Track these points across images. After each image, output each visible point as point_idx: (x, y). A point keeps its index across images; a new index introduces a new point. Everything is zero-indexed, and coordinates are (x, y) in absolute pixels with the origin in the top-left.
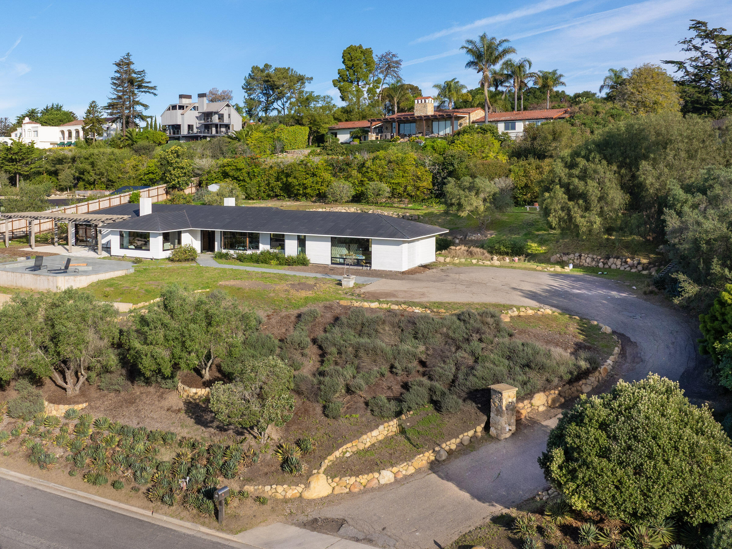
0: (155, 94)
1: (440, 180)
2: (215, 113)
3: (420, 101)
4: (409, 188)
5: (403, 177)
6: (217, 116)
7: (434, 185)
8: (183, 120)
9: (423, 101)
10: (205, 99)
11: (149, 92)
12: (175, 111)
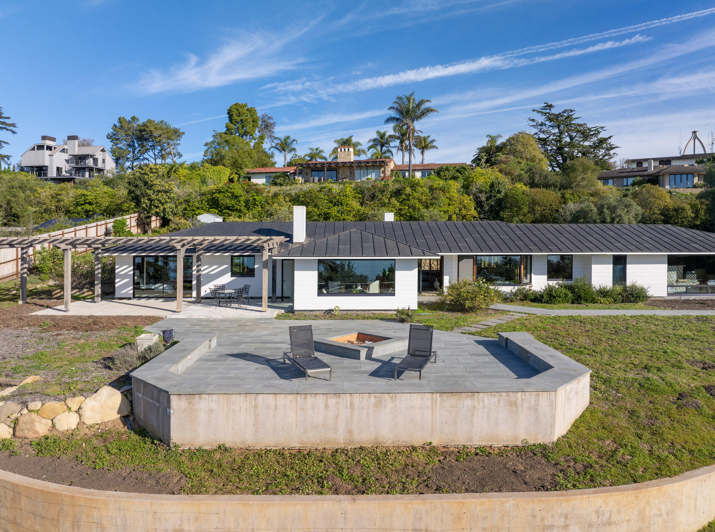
0: (14, 132)
1: (487, 208)
2: (92, 156)
3: (343, 149)
4: (454, 217)
5: (449, 205)
6: (91, 160)
7: (480, 213)
8: (51, 162)
9: (347, 149)
10: (77, 142)
11: (7, 129)
12: (41, 151)
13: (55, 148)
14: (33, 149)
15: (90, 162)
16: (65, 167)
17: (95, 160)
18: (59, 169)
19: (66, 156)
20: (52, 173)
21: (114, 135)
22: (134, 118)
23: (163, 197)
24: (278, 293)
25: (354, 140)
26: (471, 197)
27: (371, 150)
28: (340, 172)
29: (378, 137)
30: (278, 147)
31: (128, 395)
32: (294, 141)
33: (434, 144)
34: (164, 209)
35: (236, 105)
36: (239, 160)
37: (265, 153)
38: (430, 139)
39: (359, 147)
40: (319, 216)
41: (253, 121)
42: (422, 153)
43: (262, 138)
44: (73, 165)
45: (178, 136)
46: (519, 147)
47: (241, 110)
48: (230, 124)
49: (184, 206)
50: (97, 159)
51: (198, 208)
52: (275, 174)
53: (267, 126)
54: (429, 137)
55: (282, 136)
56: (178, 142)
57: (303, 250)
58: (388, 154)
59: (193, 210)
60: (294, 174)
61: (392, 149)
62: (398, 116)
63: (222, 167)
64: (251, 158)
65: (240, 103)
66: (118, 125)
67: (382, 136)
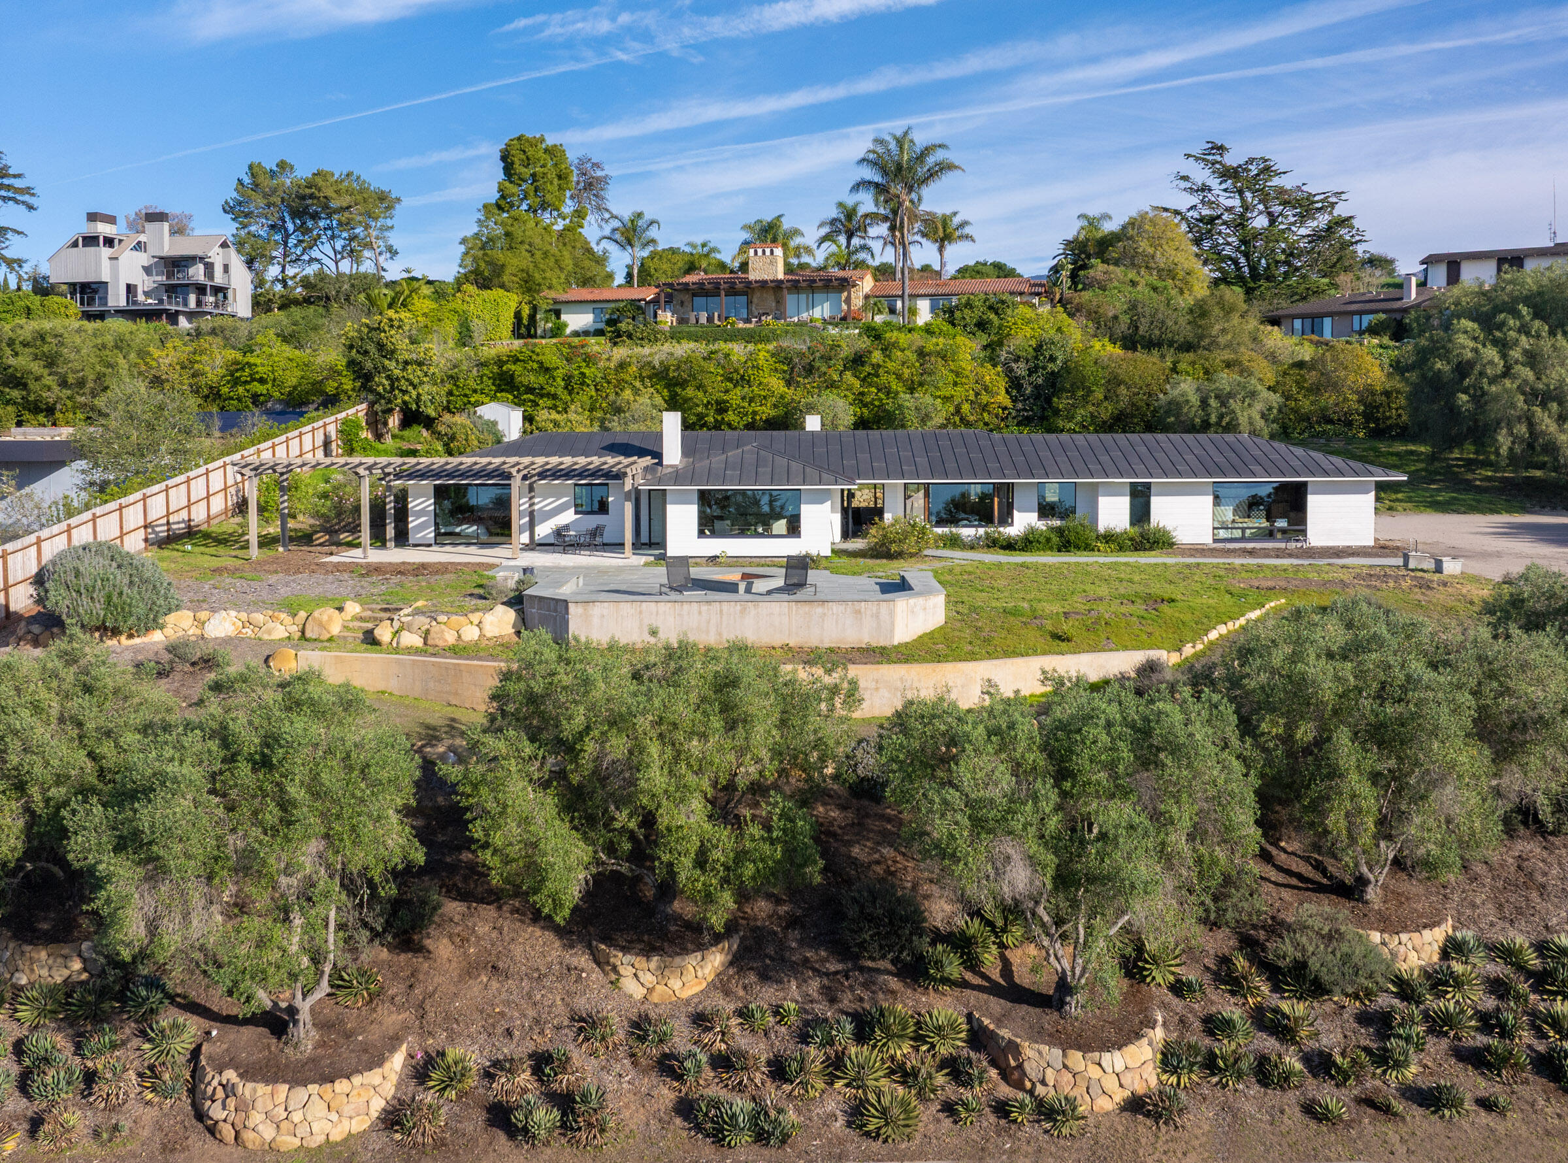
0: (31, 208)
1: (1029, 391)
2: (201, 259)
3: (760, 251)
4: (966, 407)
5: (955, 384)
6: (201, 267)
7: (1014, 400)
8: (115, 272)
9: (768, 251)
10: (166, 225)
11: (17, 201)
12: (92, 249)
13: (120, 241)
14: (75, 244)
15: (197, 273)
16: (144, 283)
17: (209, 267)
18: (130, 289)
19: (143, 259)
20: (117, 299)
21: (240, 203)
22: (282, 165)
23: (413, 373)
24: (644, 538)
25: (786, 225)
26: (999, 369)
27: (825, 245)
28: (755, 300)
29: (842, 217)
30: (617, 236)
31: (521, 613)
32: (652, 223)
33: (967, 230)
34: (419, 395)
35: (519, 139)
36: (537, 275)
37: (589, 251)
38: (956, 220)
39: (797, 241)
40: (706, 406)
41: (560, 177)
42: (941, 249)
43: (580, 214)
44: (159, 278)
45: (388, 208)
46: (1144, 246)
47: (531, 152)
48: (507, 184)
49: (448, 386)
50: (212, 264)
51: (475, 391)
52: (613, 305)
53: (591, 184)
54: (955, 214)
55: (626, 213)
56: (389, 222)
57: (678, 476)
58: (862, 256)
59: (466, 395)
60: (655, 301)
61: (870, 243)
62: (877, 178)
63: (501, 292)
64: (561, 269)
65: (529, 135)
66: (247, 180)
67: (850, 214)
